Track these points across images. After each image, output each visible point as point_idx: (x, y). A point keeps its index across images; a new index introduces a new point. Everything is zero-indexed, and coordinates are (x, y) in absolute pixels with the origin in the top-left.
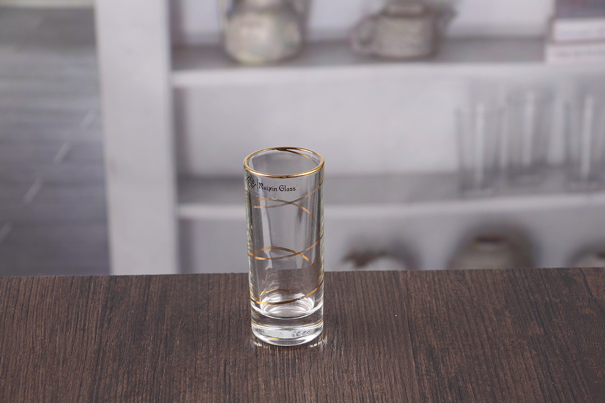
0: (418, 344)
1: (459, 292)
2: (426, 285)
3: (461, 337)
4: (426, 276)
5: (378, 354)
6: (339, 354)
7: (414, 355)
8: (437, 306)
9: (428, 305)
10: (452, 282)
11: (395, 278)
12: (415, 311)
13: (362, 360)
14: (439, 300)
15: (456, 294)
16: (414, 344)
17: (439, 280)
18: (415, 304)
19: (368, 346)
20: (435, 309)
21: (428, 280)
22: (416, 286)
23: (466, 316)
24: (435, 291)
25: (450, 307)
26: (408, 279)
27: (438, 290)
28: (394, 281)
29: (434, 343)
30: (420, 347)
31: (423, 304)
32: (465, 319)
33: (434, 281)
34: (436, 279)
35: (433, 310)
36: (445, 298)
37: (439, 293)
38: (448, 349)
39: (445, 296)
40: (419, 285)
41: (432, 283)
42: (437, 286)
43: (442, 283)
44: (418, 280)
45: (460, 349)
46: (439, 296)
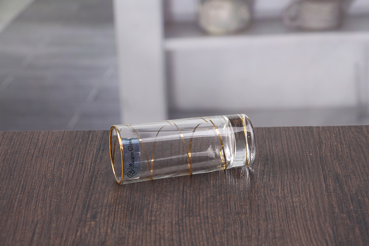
0: (327, 172)
1: (358, 139)
2: (334, 135)
3: (360, 168)
4: (334, 130)
5: (297, 179)
6: (268, 179)
7: (324, 179)
8: (341, 148)
9: (335, 148)
10: (353, 133)
11: (310, 131)
12: (325, 152)
13: (285, 183)
14: (343, 145)
15: (356, 141)
16: (324, 172)
17: (343, 132)
18: (325, 147)
19: (290, 174)
20: (340, 150)
21: (335, 132)
22: (326, 136)
23: (364, 154)
24: (340, 138)
25: (352, 149)
26: (320, 131)
27: (342, 138)
28: (309, 133)
29: (339, 172)
30: (329, 174)
31: (331, 147)
32: (363, 156)
33: (340, 133)
34: (341, 131)
35: (339, 151)
36: (348, 143)
37: (343, 140)
38: (350, 175)
39: (348, 142)
40: (329, 135)
41: (338, 134)
42: (342, 136)
43: (345, 134)
44: (328, 132)
45: (359, 175)
46: (343, 142)
